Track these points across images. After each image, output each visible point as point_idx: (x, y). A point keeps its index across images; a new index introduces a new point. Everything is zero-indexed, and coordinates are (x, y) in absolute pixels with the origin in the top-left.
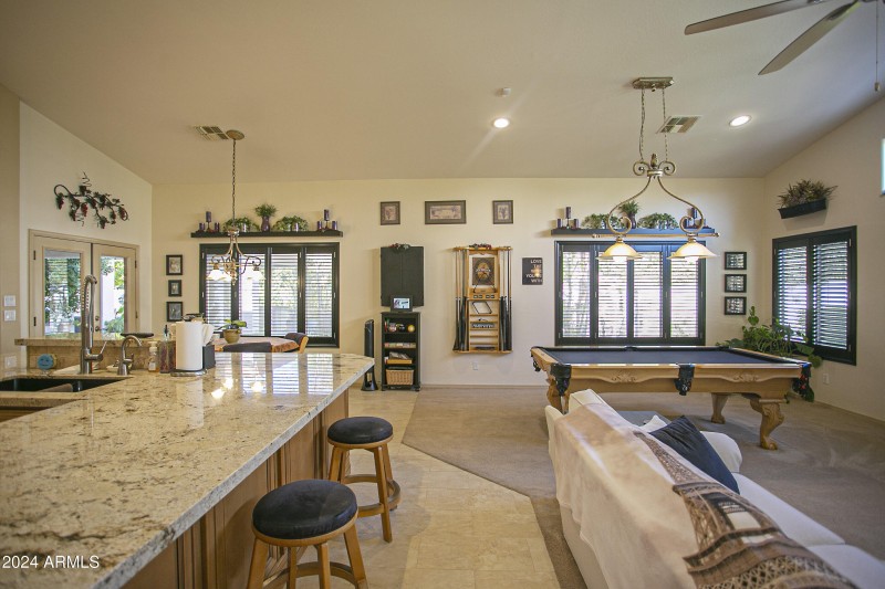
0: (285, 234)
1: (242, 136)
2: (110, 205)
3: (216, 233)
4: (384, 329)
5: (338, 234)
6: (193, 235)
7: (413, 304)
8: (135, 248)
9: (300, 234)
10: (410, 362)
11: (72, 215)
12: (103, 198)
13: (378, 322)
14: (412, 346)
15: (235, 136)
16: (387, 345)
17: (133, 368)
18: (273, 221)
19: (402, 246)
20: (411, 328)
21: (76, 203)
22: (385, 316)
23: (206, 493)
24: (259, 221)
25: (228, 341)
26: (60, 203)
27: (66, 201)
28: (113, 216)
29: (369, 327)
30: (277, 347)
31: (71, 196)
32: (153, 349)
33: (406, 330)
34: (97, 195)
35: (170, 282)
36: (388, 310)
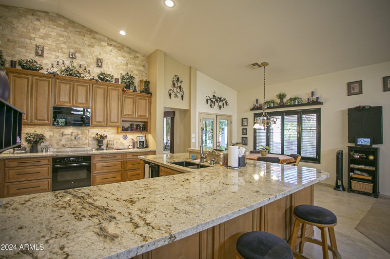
0: (291, 106)
1: (267, 64)
2: (222, 101)
3: (260, 108)
4: (350, 156)
5: (320, 103)
6: (251, 110)
7: (373, 142)
8: (231, 116)
9: (299, 105)
10: (370, 178)
11: (211, 106)
12: (220, 99)
13: (346, 151)
14: (372, 168)
15: (265, 64)
16: (352, 166)
17: (216, 163)
18: (285, 100)
19: (364, 107)
20: (371, 157)
21: (212, 101)
22: (350, 149)
23: (196, 225)
24: (278, 101)
25: (262, 155)
26: (207, 102)
27: (209, 101)
28: (223, 105)
29: (339, 155)
30: (283, 160)
31: (210, 99)
32: (222, 156)
33: (367, 158)
34: (218, 98)
35: (243, 129)
36: (353, 145)
